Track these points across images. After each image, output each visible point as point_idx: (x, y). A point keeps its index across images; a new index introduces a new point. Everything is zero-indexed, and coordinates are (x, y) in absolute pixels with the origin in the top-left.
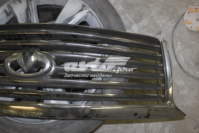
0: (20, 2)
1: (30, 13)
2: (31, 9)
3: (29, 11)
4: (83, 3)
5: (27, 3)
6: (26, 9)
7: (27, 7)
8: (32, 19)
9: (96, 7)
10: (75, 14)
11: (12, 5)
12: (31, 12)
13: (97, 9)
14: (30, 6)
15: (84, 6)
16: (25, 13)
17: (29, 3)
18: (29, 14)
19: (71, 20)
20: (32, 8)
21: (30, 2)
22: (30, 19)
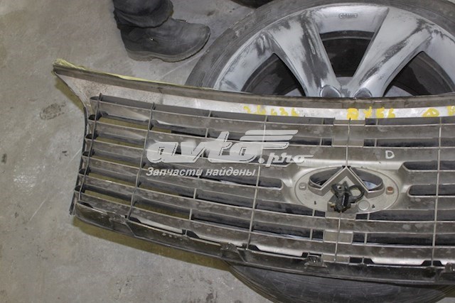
0: (288, 26)
1: (312, 43)
2: (312, 36)
3: (310, 41)
4: (419, 17)
5: (303, 27)
6: (302, 37)
7: (303, 34)
8: (318, 54)
9: (446, 23)
10: (408, 37)
11: (271, 33)
12: (315, 41)
13: (449, 26)
14: (309, 31)
15: (421, 23)
16: (301, 44)
17: (307, 27)
18: (311, 45)
19: (402, 48)
20: (314, 35)
21: (309, 25)
22: (314, 53)
